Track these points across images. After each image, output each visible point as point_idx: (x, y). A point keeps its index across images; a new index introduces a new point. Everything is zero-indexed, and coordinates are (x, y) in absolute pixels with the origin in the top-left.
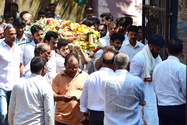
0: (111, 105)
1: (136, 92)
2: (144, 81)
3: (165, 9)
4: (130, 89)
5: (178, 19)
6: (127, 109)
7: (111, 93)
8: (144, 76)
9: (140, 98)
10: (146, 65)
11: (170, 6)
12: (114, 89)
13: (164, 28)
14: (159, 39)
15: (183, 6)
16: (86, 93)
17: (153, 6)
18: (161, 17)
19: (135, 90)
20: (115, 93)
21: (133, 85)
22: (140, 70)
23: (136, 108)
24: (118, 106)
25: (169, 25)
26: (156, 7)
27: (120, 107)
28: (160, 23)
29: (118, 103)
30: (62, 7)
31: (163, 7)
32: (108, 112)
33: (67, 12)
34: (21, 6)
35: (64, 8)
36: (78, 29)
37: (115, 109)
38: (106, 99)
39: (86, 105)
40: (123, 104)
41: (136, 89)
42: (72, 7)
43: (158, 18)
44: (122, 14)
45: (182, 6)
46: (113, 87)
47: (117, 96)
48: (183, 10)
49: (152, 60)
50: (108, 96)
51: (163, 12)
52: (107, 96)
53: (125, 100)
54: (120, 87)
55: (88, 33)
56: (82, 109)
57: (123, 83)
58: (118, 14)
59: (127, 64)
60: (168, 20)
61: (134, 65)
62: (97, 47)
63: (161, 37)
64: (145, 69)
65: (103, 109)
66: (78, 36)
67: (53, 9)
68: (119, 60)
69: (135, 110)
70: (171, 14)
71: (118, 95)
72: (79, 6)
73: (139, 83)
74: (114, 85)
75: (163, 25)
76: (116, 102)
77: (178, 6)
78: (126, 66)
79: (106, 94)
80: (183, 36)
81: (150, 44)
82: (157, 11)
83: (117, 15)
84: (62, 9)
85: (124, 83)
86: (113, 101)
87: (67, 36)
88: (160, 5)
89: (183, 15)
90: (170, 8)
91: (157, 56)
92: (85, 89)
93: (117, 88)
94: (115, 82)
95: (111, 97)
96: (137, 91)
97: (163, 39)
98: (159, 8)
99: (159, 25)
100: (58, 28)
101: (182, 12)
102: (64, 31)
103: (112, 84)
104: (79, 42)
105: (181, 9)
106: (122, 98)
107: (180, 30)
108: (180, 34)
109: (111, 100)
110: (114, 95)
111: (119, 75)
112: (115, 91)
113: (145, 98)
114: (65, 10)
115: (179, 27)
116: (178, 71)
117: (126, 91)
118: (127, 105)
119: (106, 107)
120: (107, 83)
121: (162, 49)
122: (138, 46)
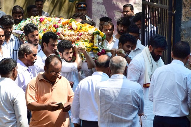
0: (107, 114)
1: (135, 100)
2: (144, 87)
3: (168, 7)
4: (128, 96)
5: (183, 18)
6: (124, 119)
7: (106, 101)
8: (143, 82)
9: (139, 106)
10: (145, 69)
11: (173, 3)
12: (109, 96)
13: (167, 28)
14: (160, 39)
15: (188, 3)
16: (78, 101)
17: (154, 3)
18: (163, 15)
19: (133, 97)
20: (110, 101)
21: (131, 92)
22: (138, 75)
23: (134, 118)
24: (114, 116)
25: (172, 24)
26: (157, 4)
27: (116, 117)
28: (161, 22)
29: (114, 113)
30: (51, 3)
31: (165, 4)
32: (102, 122)
33: (57, 9)
34: (4, 2)
35: (53, 5)
36: (82, 27)
37: (111, 119)
38: (100, 108)
39: (77, 116)
40: (120, 113)
41: (135, 97)
42: (63, 3)
43: (160, 16)
44: (119, 12)
45: (186, 3)
46: (108, 94)
47: (112, 104)
48: (188, 7)
49: (152, 64)
50: (103, 104)
51: (166, 10)
52: (101, 104)
53: (122, 109)
54: (117, 94)
55: (94, 33)
56: (74, 120)
57: (119, 90)
58: (114, 11)
59: (125, 68)
60: (171, 19)
61: (132, 68)
62: (101, 49)
63: (162, 37)
64: (144, 73)
65: (97, 119)
66: (82, 36)
67: (40, 6)
68: (114, 63)
69: (133, 120)
70: (175, 12)
71: (114, 103)
72: (71, 3)
73: (138, 90)
74: (109, 92)
75: (165, 24)
76: (112, 111)
77: (183, 3)
78: (123, 70)
79: (100, 102)
80: (188, 37)
81: (151, 46)
82: (159, 8)
83: (114, 13)
84: (51, 5)
85: (121, 90)
86: (109, 110)
87: (69, 36)
88: (162, 2)
89: (188, 13)
90: (173, 5)
91: (158, 59)
92: (76, 97)
93: (112, 96)
94: (110, 89)
95: (107, 105)
96: (136, 98)
97: (165, 40)
98: (161, 5)
99: (161, 24)
100: (57, 27)
101: (187, 10)
102: (64, 30)
103: (107, 91)
104: (83, 43)
105: (186, 7)
106: (119, 107)
107: (185, 30)
108: (184, 34)
109: (106, 109)
110: (109, 103)
111: (115, 80)
112: (111, 99)
113: (145, 106)
114: (55, 7)
115: (183, 26)
116: (186, 78)
117: (123, 98)
118: (125, 114)
119: (101, 117)
120: (102, 89)
121: (164, 52)
122: (138, 49)
